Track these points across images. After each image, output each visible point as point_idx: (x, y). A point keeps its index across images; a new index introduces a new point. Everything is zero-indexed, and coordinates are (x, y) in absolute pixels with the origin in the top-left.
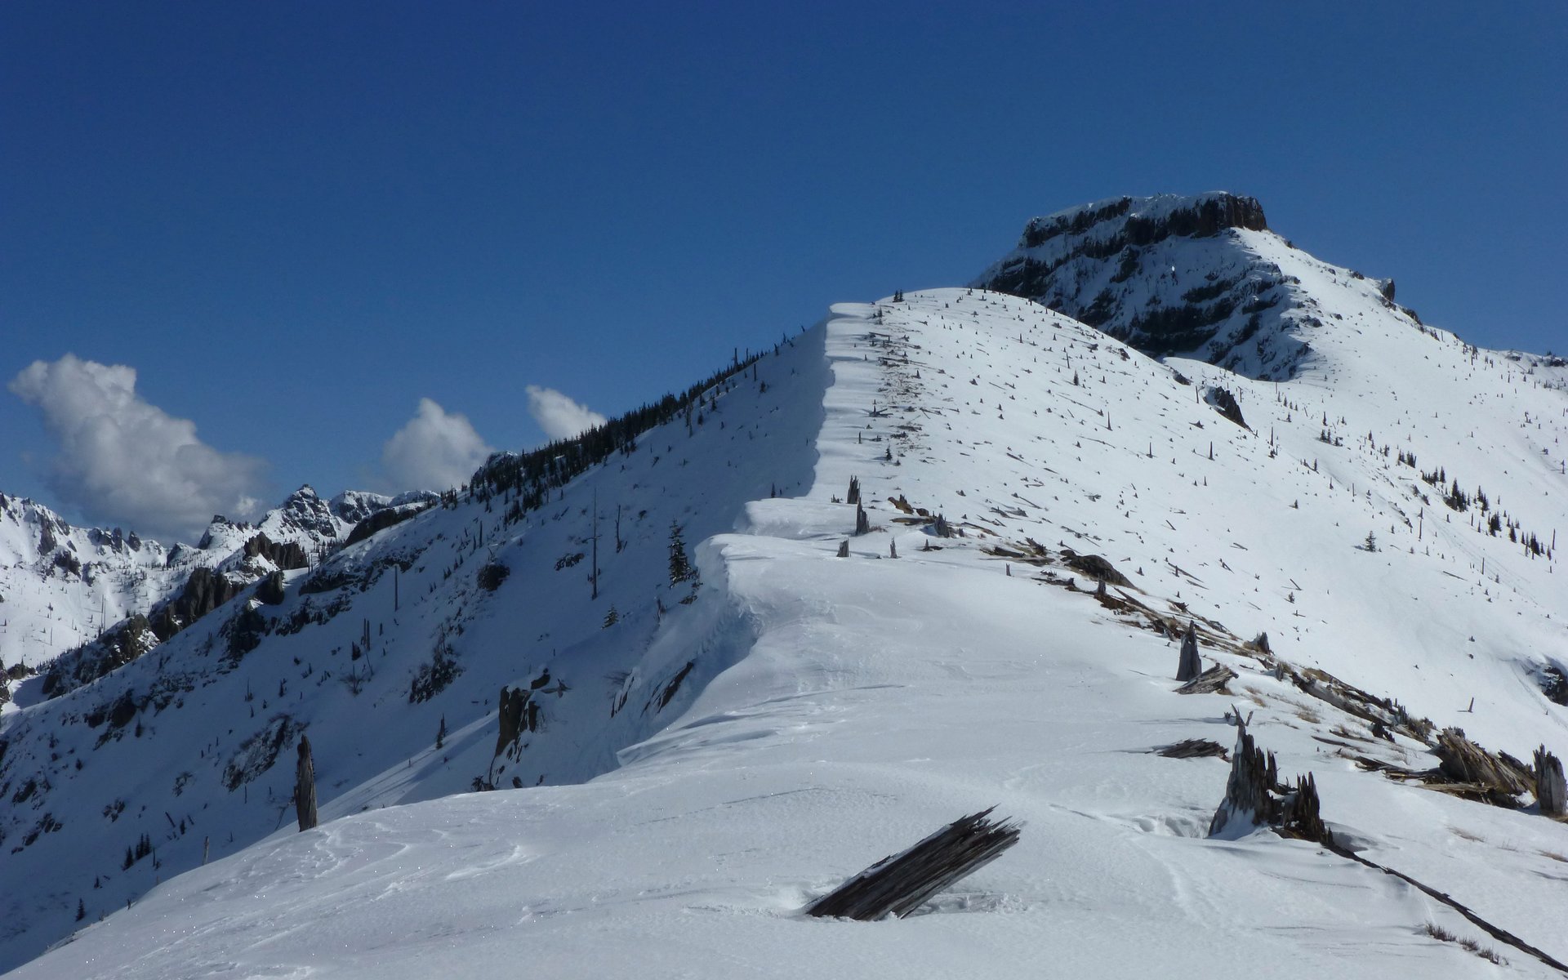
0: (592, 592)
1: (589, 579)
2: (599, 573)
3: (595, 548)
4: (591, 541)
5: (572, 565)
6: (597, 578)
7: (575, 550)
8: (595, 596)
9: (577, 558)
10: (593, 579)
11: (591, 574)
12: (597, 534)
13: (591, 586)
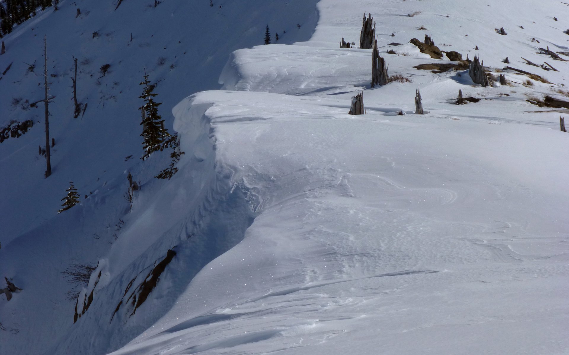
0: (46, 168)
1: (41, 151)
2: (54, 144)
3: (47, 113)
4: (41, 105)
5: (19, 135)
6: (51, 149)
7: (22, 116)
8: (49, 173)
9: (25, 126)
10: (46, 152)
11: (43, 146)
12: (49, 95)
13: (43, 160)
